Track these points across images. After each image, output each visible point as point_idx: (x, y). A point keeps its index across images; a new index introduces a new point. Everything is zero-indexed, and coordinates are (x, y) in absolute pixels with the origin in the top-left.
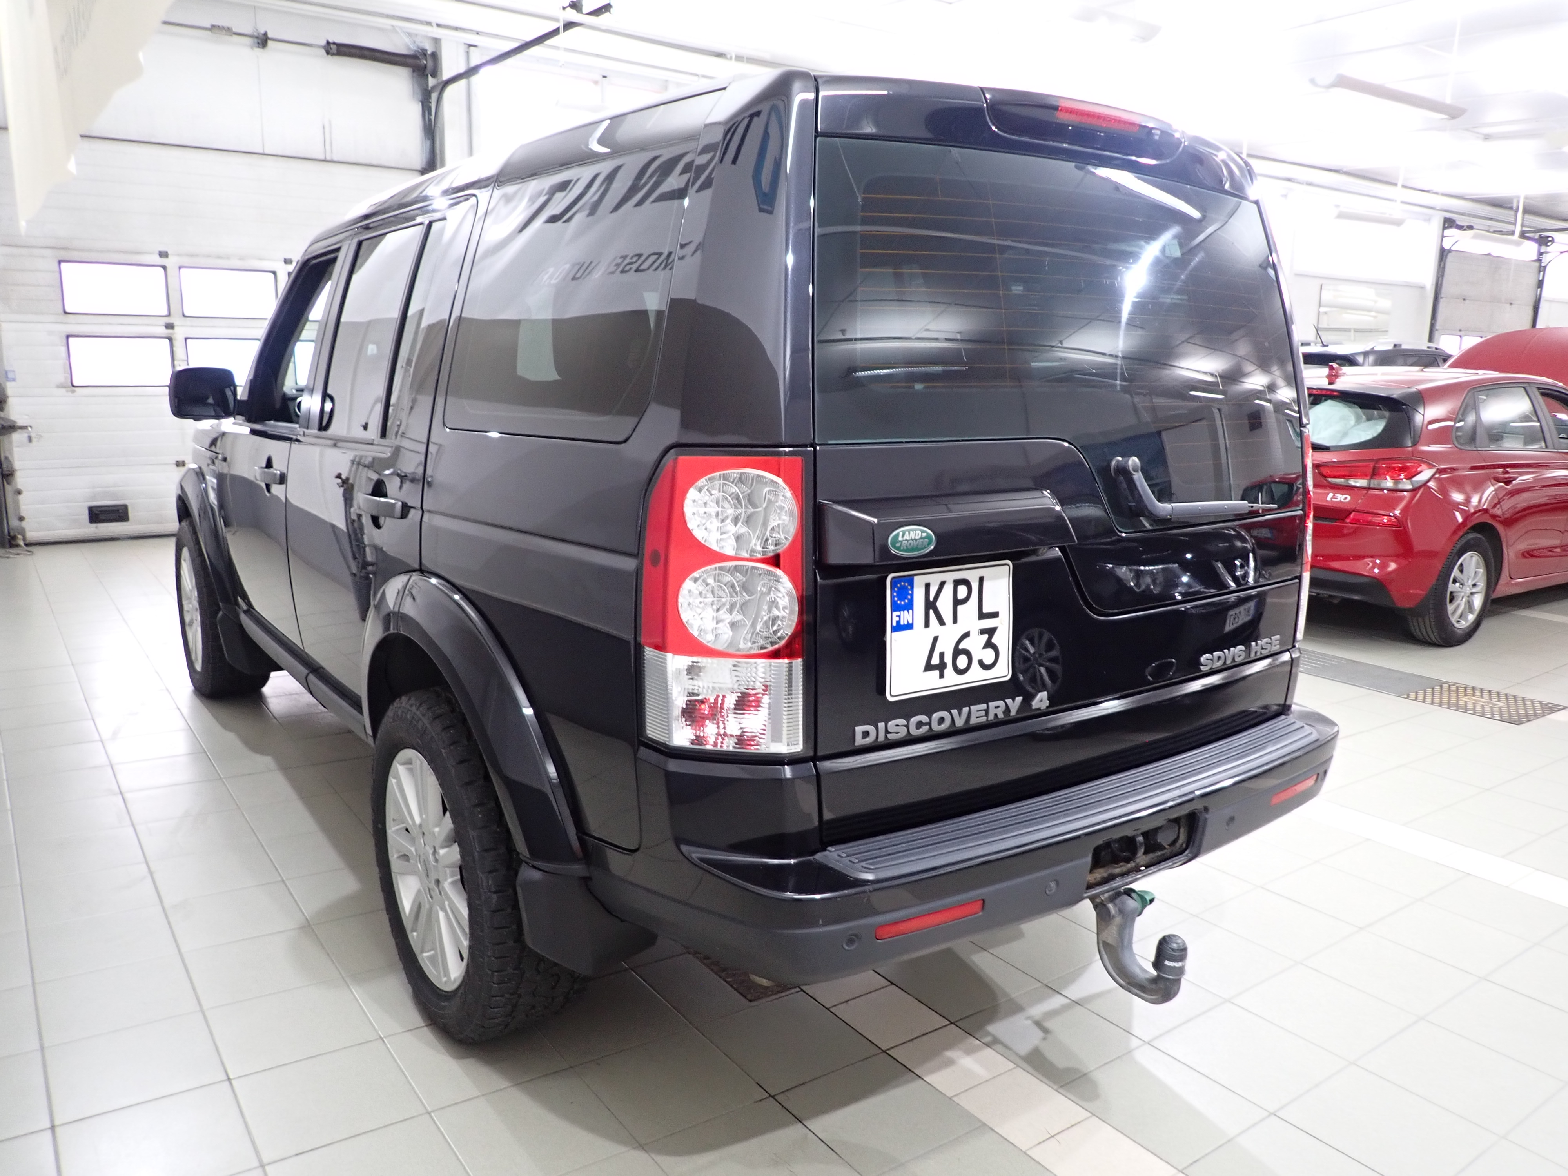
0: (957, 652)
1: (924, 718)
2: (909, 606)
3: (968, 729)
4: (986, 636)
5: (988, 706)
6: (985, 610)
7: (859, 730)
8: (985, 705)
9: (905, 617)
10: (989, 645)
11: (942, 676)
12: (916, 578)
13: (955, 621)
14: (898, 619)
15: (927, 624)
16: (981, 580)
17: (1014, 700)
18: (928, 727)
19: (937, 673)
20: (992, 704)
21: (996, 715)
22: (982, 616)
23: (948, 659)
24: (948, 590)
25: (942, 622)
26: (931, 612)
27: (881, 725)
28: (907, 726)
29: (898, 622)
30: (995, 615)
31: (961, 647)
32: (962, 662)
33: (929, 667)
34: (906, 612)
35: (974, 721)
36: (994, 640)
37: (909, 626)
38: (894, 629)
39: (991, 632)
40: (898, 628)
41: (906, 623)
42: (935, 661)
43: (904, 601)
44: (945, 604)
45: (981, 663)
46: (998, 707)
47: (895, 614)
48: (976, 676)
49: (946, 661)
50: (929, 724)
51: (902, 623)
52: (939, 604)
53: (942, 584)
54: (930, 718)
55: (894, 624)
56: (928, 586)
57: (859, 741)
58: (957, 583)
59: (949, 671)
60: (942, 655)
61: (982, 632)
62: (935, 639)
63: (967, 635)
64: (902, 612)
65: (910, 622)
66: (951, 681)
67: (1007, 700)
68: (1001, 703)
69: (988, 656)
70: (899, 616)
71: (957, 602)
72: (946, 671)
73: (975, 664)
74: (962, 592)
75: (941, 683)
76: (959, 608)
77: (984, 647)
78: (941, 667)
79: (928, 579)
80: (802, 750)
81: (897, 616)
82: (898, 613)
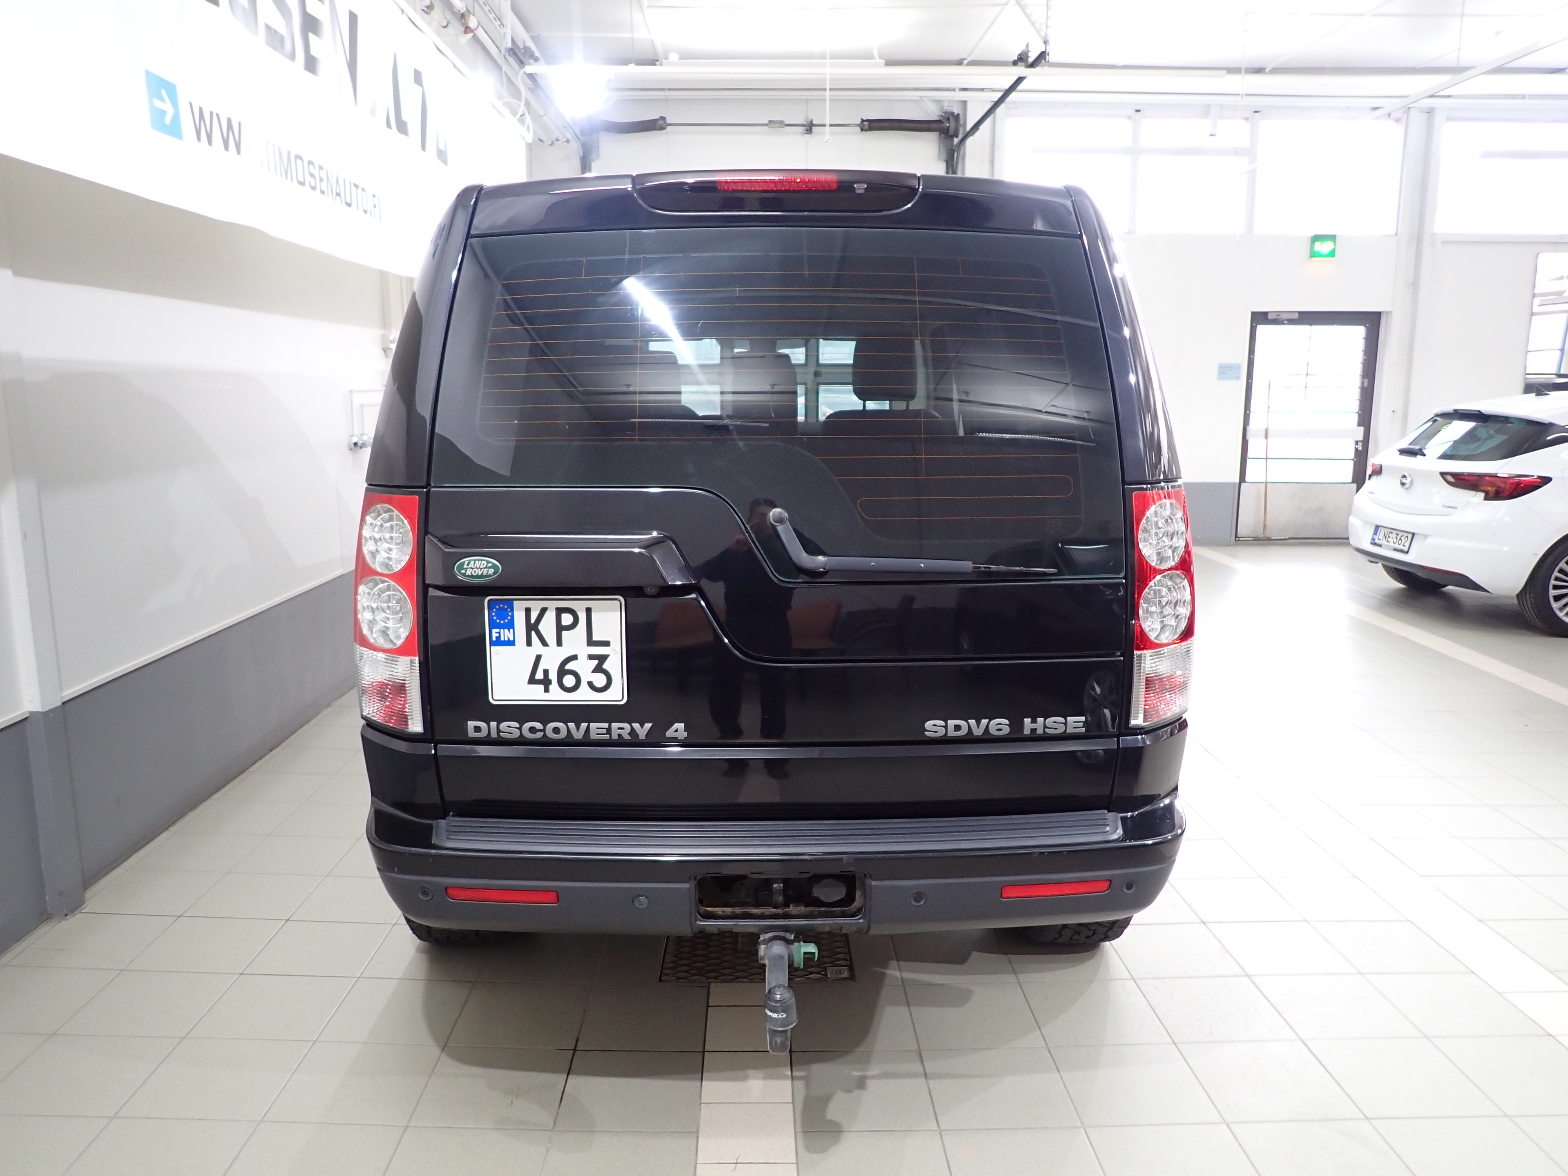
0: (562, 672)
1: (538, 725)
2: (510, 625)
3: (587, 742)
4: (596, 662)
5: (610, 726)
6: (595, 638)
7: (471, 724)
8: (608, 724)
9: (506, 634)
10: (599, 669)
11: (547, 690)
12: (515, 602)
13: (559, 643)
14: (498, 635)
15: (529, 643)
16: (589, 610)
17: (642, 726)
18: (543, 733)
19: (542, 687)
20: (615, 725)
21: (619, 735)
22: (591, 642)
23: (553, 676)
24: (550, 616)
25: (544, 643)
26: (533, 633)
27: (493, 724)
28: (520, 729)
29: (498, 638)
30: (607, 644)
31: (569, 666)
32: (569, 681)
33: (532, 680)
34: (506, 630)
35: (593, 736)
36: (605, 666)
37: (511, 643)
38: (492, 644)
39: (602, 659)
40: (498, 642)
41: (506, 639)
42: (539, 675)
43: (504, 620)
44: (548, 626)
45: (590, 684)
46: (622, 729)
47: (494, 631)
48: (584, 696)
49: (550, 677)
50: (543, 730)
51: (502, 639)
52: (540, 627)
53: (543, 611)
54: (545, 727)
55: (494, 639)
56: (528, 611)
57: (472, 734)
58: (560, 611)
59: (554, 686)
60: (546, 672)
61: (591, 657)
62: (538, 658)
63: (574, 658)
64: (502, 630)
65: (512, 639)
66: (556, 695)
67: (633, 724)
68: (626, 726)
69: (600, 680)
70: (499, 633)
71: (560, 628)
72: (550, 686)
73: (584, 685)
74: (567, 619)
75: (546, 696)
76: (564, 633)
77: (594, 671)
78: (546, 682)
79: (528, 604)
80: (423, 731)
81: (496, 633)
82: (498, 630)
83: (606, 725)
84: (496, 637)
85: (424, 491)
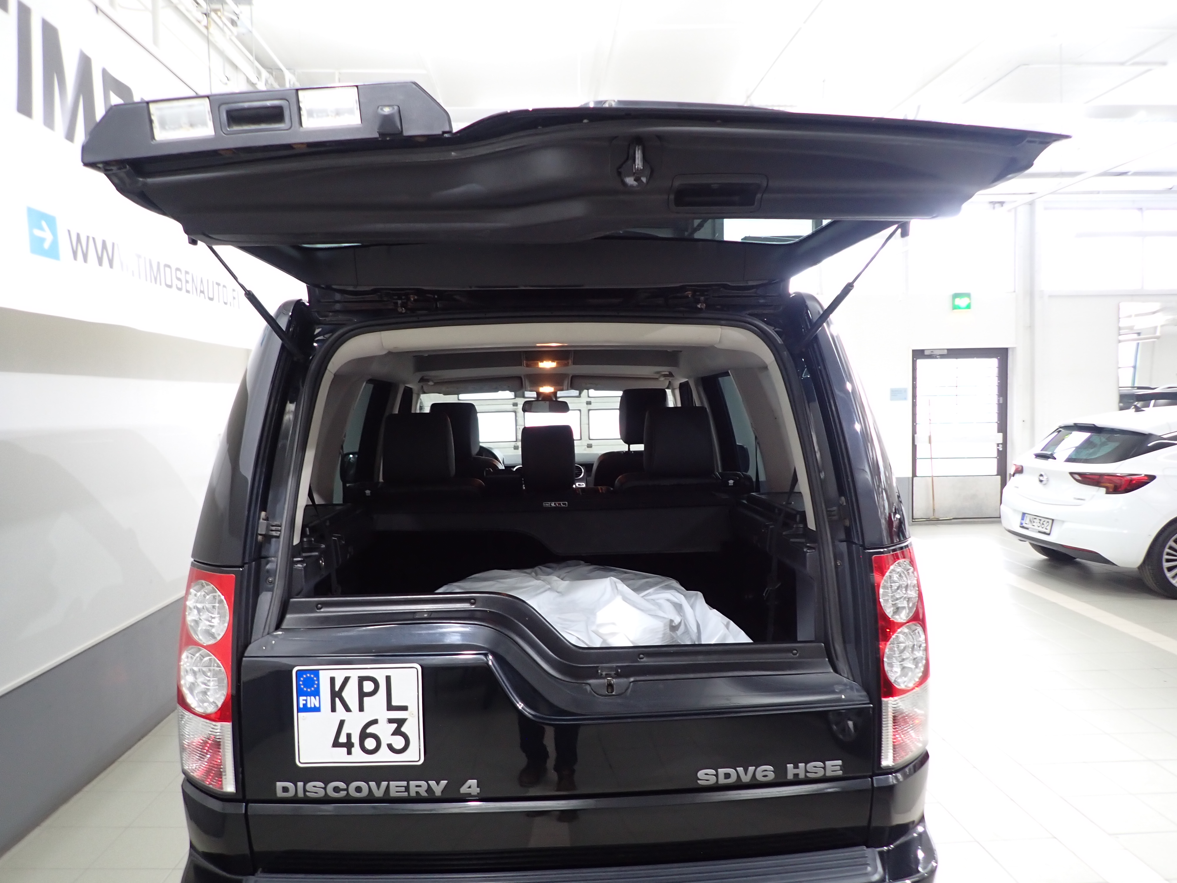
0: (364, 735)
1: (342, 785)
2: (316, 693)
3: (387, 799)
4: (395, 725)
5: (408, 784)
6: (394, 703)
7: (280, 785)
8: (406, 782)
9: (312, 701)
10: (397, 732)
11: (349, 753)
12: (320, 672)
13: (361, 709)
14: (304, 702)
15: (333, 709)
16: (388, 678)
17: (438, 784)
18: (346, 792)
19: (345, 750)
20: (413, 783)
21: (417, 793)
22: (390, 707)
23: (355, 740)
24: (353, 683)
25: (348, 709)
26: (337, 700)
27: (300, 784)
28: (325, 788)
29: (305, 705)
30: (405, 708)
31: (369, 730)
32: (370, 744)
33: (336, 744)
34: (312, 698)
35: (393, 793)
36: (403, 729)
37: (317, 709)
38: (299, 710)
39: (401, 722)
40: (305, 709)
41: (313, 706)
42: (343, 739)
43: (310, 689)
44: (351, 694)
45: (390, 747)
46: (420, 786)
47: (301, 698)
48: (384, 757)
49: (353, 740)
50: (347, 790)
51: (309, 706)
52: (344, 694)
53: (347, 679)
54: (348, 786)
55: (301, 706)
56: (332, 680)
57: (280, 794)
58: (362, 680)
59: (356, 749)
60: (349, 736)
61: (391, 721)
62: (342, 723)
63: (375, 722)
64: (309, 698)
65: (317, 705)
66: (358, 757)
67: (429, 782)
68: (423, 783)
69: (398, 742)
70: (306, 700)
71: (362, 695)
72: (353, 749)
73: (384, 748)
74: (368, 687)
75: (349, 759)
76: (366, 699)
77: (394, 734)
78: (349, 746)
79: (333, 674)
80: (235, 792)
81: (303, 700)
82: (305, 698)
83: (405, 783)
84: (304, 705)
85: (240, 570)
